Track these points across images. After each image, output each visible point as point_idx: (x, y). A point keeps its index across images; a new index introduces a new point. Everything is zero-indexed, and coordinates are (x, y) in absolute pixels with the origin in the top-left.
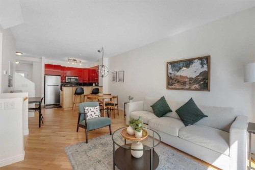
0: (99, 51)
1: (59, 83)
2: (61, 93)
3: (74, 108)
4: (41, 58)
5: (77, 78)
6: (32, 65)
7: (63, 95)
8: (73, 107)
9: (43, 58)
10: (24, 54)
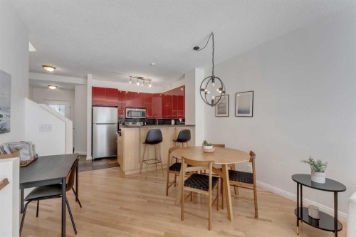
0: (196, 48)
1: (116, 120)
2: (119, 138)
3: (144, 170)
4: (86, 78)
5: (144, 110)
6: (73, 90)
7: (122, 143)
8: (141, 168)
9: (90, 76)
10: (58, 69)
